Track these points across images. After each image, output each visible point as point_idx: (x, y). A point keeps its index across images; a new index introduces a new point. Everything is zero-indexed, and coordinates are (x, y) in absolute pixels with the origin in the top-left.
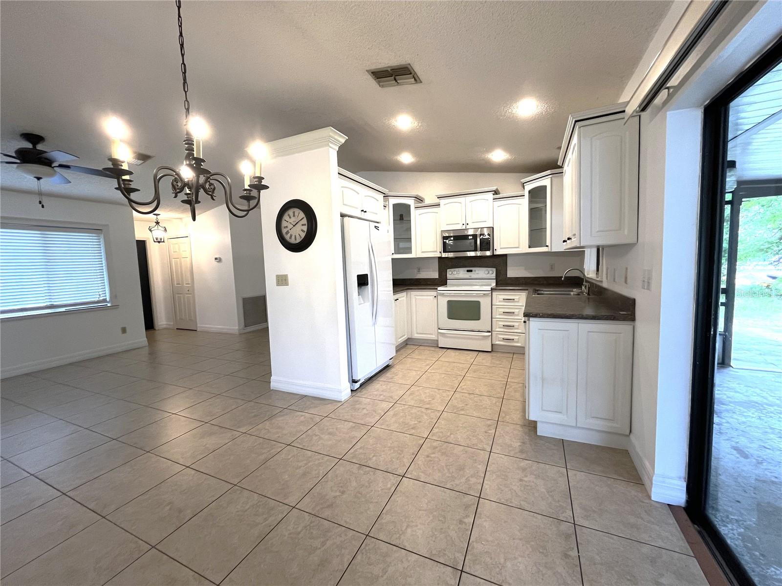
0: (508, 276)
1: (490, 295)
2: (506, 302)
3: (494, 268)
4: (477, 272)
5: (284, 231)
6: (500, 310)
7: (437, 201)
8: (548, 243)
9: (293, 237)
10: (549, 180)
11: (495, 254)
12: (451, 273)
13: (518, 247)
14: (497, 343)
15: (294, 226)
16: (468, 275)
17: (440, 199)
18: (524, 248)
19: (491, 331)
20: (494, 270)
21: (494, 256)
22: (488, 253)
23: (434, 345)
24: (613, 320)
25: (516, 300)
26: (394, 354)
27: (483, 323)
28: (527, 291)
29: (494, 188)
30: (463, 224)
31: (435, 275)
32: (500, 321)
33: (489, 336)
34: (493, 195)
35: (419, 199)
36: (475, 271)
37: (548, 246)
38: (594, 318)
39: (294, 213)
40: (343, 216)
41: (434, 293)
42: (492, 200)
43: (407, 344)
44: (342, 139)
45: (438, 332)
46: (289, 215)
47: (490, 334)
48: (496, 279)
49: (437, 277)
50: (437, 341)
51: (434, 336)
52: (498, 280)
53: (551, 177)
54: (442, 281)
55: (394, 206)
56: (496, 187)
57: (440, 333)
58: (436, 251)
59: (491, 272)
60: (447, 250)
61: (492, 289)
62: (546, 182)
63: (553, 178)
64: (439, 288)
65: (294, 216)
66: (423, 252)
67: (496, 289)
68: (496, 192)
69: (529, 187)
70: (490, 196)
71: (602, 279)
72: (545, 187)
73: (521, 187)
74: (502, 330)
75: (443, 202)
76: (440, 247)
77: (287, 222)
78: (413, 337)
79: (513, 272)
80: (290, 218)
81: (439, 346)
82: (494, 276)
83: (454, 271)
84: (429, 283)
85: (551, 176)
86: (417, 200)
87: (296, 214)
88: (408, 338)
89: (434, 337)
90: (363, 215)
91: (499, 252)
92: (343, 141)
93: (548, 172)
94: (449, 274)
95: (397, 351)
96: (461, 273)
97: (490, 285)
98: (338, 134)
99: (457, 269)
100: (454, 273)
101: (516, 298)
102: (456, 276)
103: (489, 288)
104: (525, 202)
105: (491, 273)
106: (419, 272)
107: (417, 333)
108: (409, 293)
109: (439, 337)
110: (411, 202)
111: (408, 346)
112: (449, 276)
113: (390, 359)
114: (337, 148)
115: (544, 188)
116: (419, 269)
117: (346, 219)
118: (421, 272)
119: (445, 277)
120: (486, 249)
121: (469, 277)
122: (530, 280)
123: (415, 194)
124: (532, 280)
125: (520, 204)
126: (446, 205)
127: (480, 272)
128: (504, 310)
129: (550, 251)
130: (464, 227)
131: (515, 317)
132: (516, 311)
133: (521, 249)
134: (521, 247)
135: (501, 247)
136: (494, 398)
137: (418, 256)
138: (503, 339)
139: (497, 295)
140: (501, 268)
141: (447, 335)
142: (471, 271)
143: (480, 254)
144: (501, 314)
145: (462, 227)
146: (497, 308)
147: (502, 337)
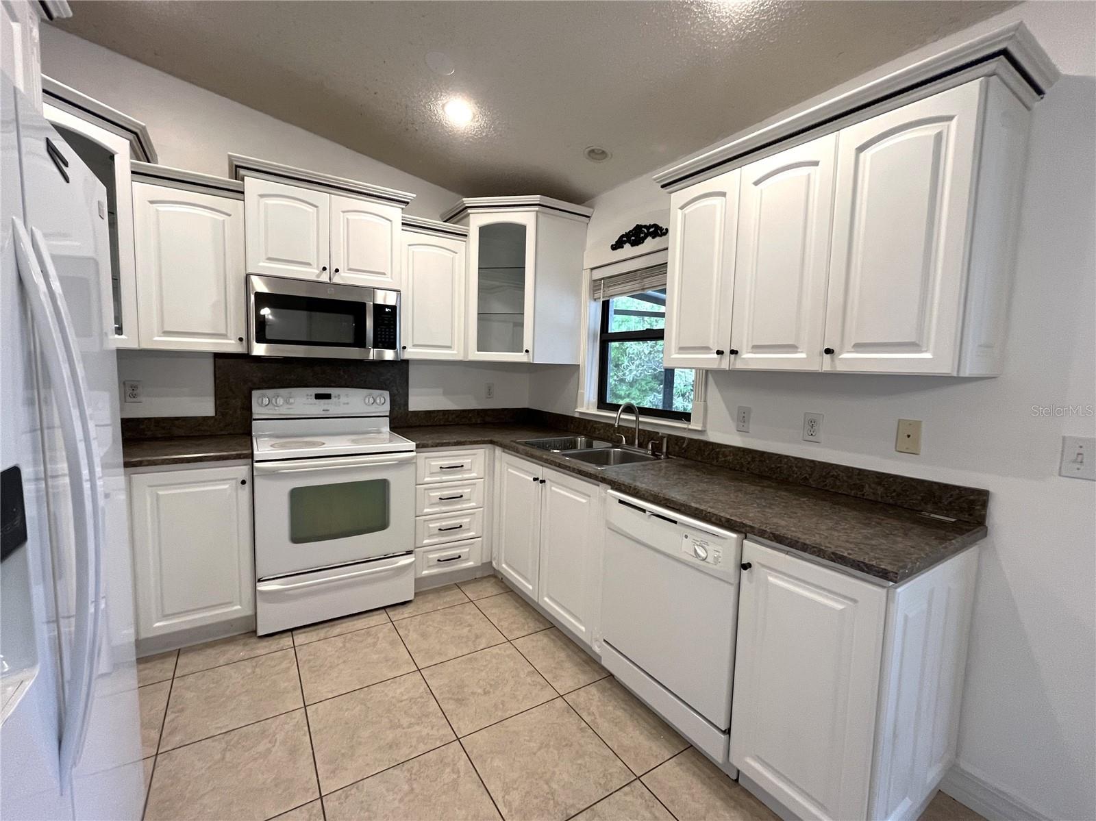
0: (411, 409)
2: (447, 473)
3: (386, 389)
4: (343, 399)
6: (432, 494)
8: (527, 343)
10: (533, 217)
11: (399, 357)
12: (267, 403)
13: (449, 347)
14: (427, 572)
16: (319, 407)
17: (245, 171)
18: (464, 350)
20: (386, 394)
22: (389, 355)
25: (466, 467)
27: (396, 532)
30: (322, 268)
31: (203, 406)
32: (433, 517)
33: (412, 563)
34: (402, 212)
35: (140, 146)
36: (339, 396)
37: (525, 350)
42: (401, 223)
47: (412, 557)
48: (391, 416)
49: (212, 414)
50: (252, 617)
52: (394, 419)
53: (537, 212)
54: (229, 428)
57: (263, 593)
58: (224, 336)
59: (378, 400)
60: (268, 337)
62: (525, 218)
63: (539, 214)
66: (166, 334)
69: (478, 220)
70: (397, 213)
72: (523, 227)
74: (437, 540)
75: (250, 184)
76: (237, 325)
78: (143, 636)
79: (418, 399)
81: (260, 633)
82: (386, 408)
83: (277, 396)
84: (176, 432)
85: (537, 208)
86: (136, 144)
91: (409, 353)
93: (536, 198)
94: (261, 405)
96: (301, 400)
99: (284, 392)
100: (274, 400)
101: (467, 461)
102: (284, 411)
104: (469, 249)
105: (380, 402)
106: (134, 396)
107: (167, 617)
109: (260, 605)
110: (117, 143)
112: (257, 411)
115: (518, 230)
116: (133, 388)
119: (242, 411)
120: (386, 345)
121: (324, 413)
122: (454, 416)
123: (135, 119)
124: (457, 417)
125: (456, 253)
126: (262, 196)
127: (351, 400)
128: (438, 494)
129: (531, 362)
130: (325, 278)
131: (464, 506)
132: (466, 491)
133: (455, 352)
134: (456, 347)
135: (415, 343)
136: (626, 794)
137: (145, 345)
138: (439, 560)
139: (427, 460)
140: (397, 390)
141: (286, 592)
142: (328, 397)
143: (373, 354)
144: (437, 504)
145: (318, 276)
146: (425, 489)
147: (435, 558)
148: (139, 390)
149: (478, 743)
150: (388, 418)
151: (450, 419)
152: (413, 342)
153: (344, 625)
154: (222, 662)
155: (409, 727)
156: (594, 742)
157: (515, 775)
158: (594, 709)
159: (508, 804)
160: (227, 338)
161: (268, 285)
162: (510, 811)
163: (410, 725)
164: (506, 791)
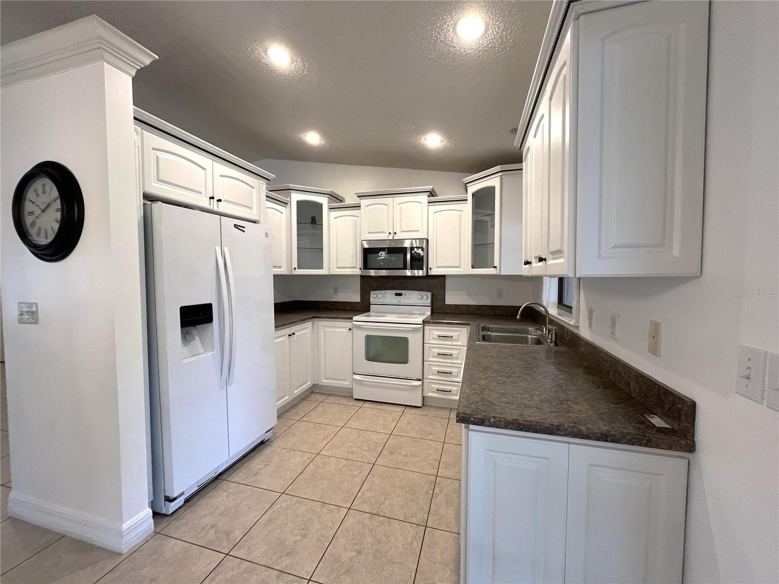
0: (447, 303)
1: (422, 329)
2: (442, 340)
3: (430, 291)
4: (408, 296)
5: (28, 220)
6: (434, 350)
7: (356, 201)
8: (496, 263)
9: (43, 233)
10: (498, 179)
11: (429, 274)
12: (376, 297)
13: (458, 267)
14: (430, 394)
15: (43, 211)
16: (396, 300)
17: (361, 198)
18: (466, 268)
19: (421, 378)
20: (429, 294)
21: (428, 277)
22: (420, 273)
23: (347, 395)
24: (646, 445)
25: (454, 338)
26: (273, 421)
27: (412, 367)
28: (469, 327)
29: (429, 188)
30: (390, 233)
31: (356, 298)
32: (434, 364)
33: (420, 385)
34: (429, 196)
35: (334, 197)
36: (405, 295)
37: (496, 267)
38: (604, 437)
39: (44, 185)
40: (149, 198)
41: (348, 324)
42: (427, 202)
43: (312, 392)
44: (146, 58)
45: (353, 378)
46: (35, 190)
47: (419, 383)
48: (432, 306)
49: (359, 301)
50: (352, 389)
51: (348, 383)
52: (434, 308)
53: (501, 176)
54: (364, 307)
55: (299, 203)
56: (432, 187)
57: (355, 379)
58: (355, 268)
59: (425, 297)
60: (369, 267)
61: (425, 322)
62: (494, 182)
63: (503, 177)
64: (355, 318)
65: (44, 192)
66: (338, 268)
67: (429, 322)
68: (432, 194)
69: (473, 189)
70: (424, 198)
71: (579, 323)
72: (494, 188)
73: (463, 187)
74: (436, 377)
75: (364, 202)
76: (359, 263)
77: (33, 202)
78: (320, 384)
79: (452, 298)
80: (38, 196)
81: (354, 398)
82: (429, 302)
83: (379, 294)
84: (349, 308)
85: (500, 174)
86: (331, 197)
87: (48, 189)
88: (314, 384)
89: (346, 384)
90: (214, 206)
91: (435, 272)
92: (148, 61)
93: (497, 168)
94: (373, 298)
95: (279, 417)
96: (389, 296)
97: (424, 314)
98: (135, 44)
99: (383, 292)
100: (378, 296)
101: (455, 334)
102: (382, 301)
103: (420, 320)
104: (467, 208)
106: (336, 292)
107: (326, 379)
108: (316, 323)
109: (354, 384)
110: (323, 200)
111: (313, 396)
112: (372, 300)
113: (267, 432)
114: (134, 73)
115: (492, 189)
116: (336, 289)
117: (157, 206)
118: (339, 294)
119: (368, 300)
120: (418, 268)
121: (398, 302)
122: (473, 309)
123: (329, 190)
124: (475, 309)
125: (462, 211)
126: (367, 206)
127: (412, 297)
128: (438, 351)
129: (498, 274)
130: (391, 237)
131: (454, 361)
132: (455, 352)
133: (462, 270)
134: (463, 266)
135: (438, 266)
136: (411, 527)
137: (332, 273)
138: (438, 390)
139: (431, 331)
140: (438, 292)
141: (364, 382)
142: (400, 295)
143: (408, 273)
144: (436, 356)
145: (388, 237)
146: (430, 347)
147: (436, 388)
148: (337, 290)
149: (378, 469)
150: (430, 307)
151: (471, 310)
152: (436, 265)
153: (384, 406)
154: (338, 402)
155: (363, 451)
156: (425, 501)
157: (378, 488)
158: (445, 490)
159: (363, 494)
160: (356, 269)
161: (368, 244)
162: (361, 497)
163: (365, 450)
164: (368, 490)
